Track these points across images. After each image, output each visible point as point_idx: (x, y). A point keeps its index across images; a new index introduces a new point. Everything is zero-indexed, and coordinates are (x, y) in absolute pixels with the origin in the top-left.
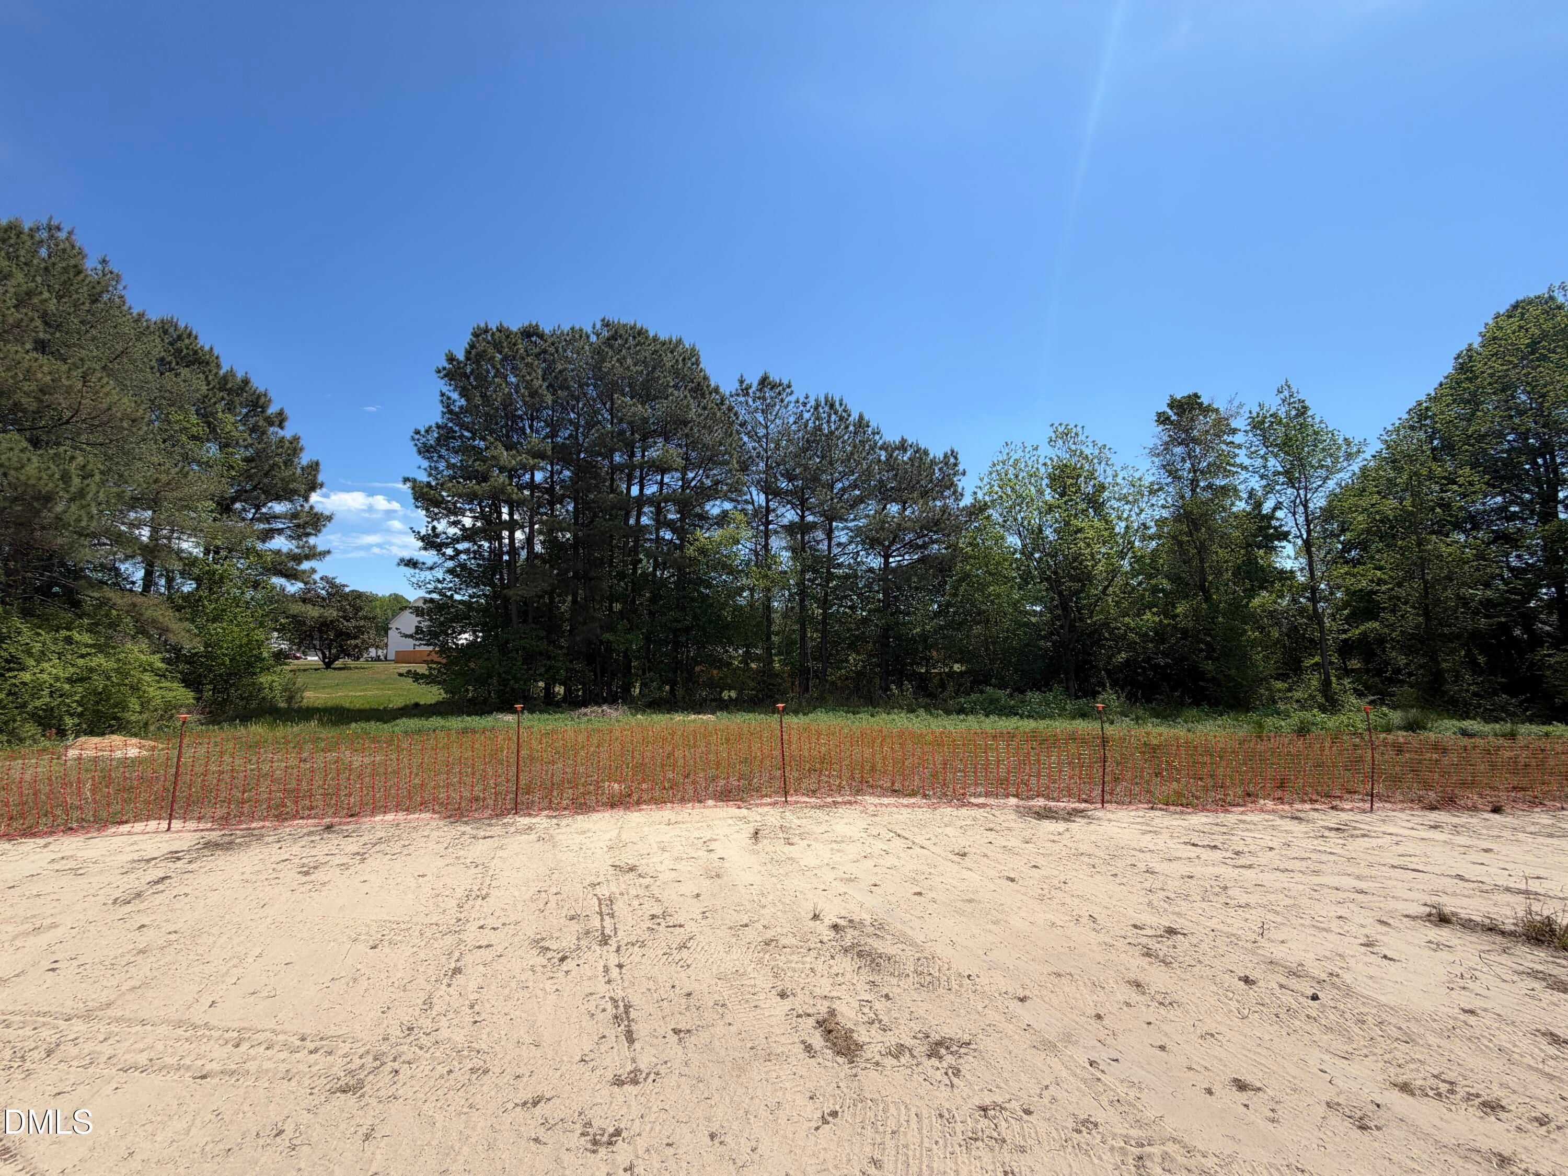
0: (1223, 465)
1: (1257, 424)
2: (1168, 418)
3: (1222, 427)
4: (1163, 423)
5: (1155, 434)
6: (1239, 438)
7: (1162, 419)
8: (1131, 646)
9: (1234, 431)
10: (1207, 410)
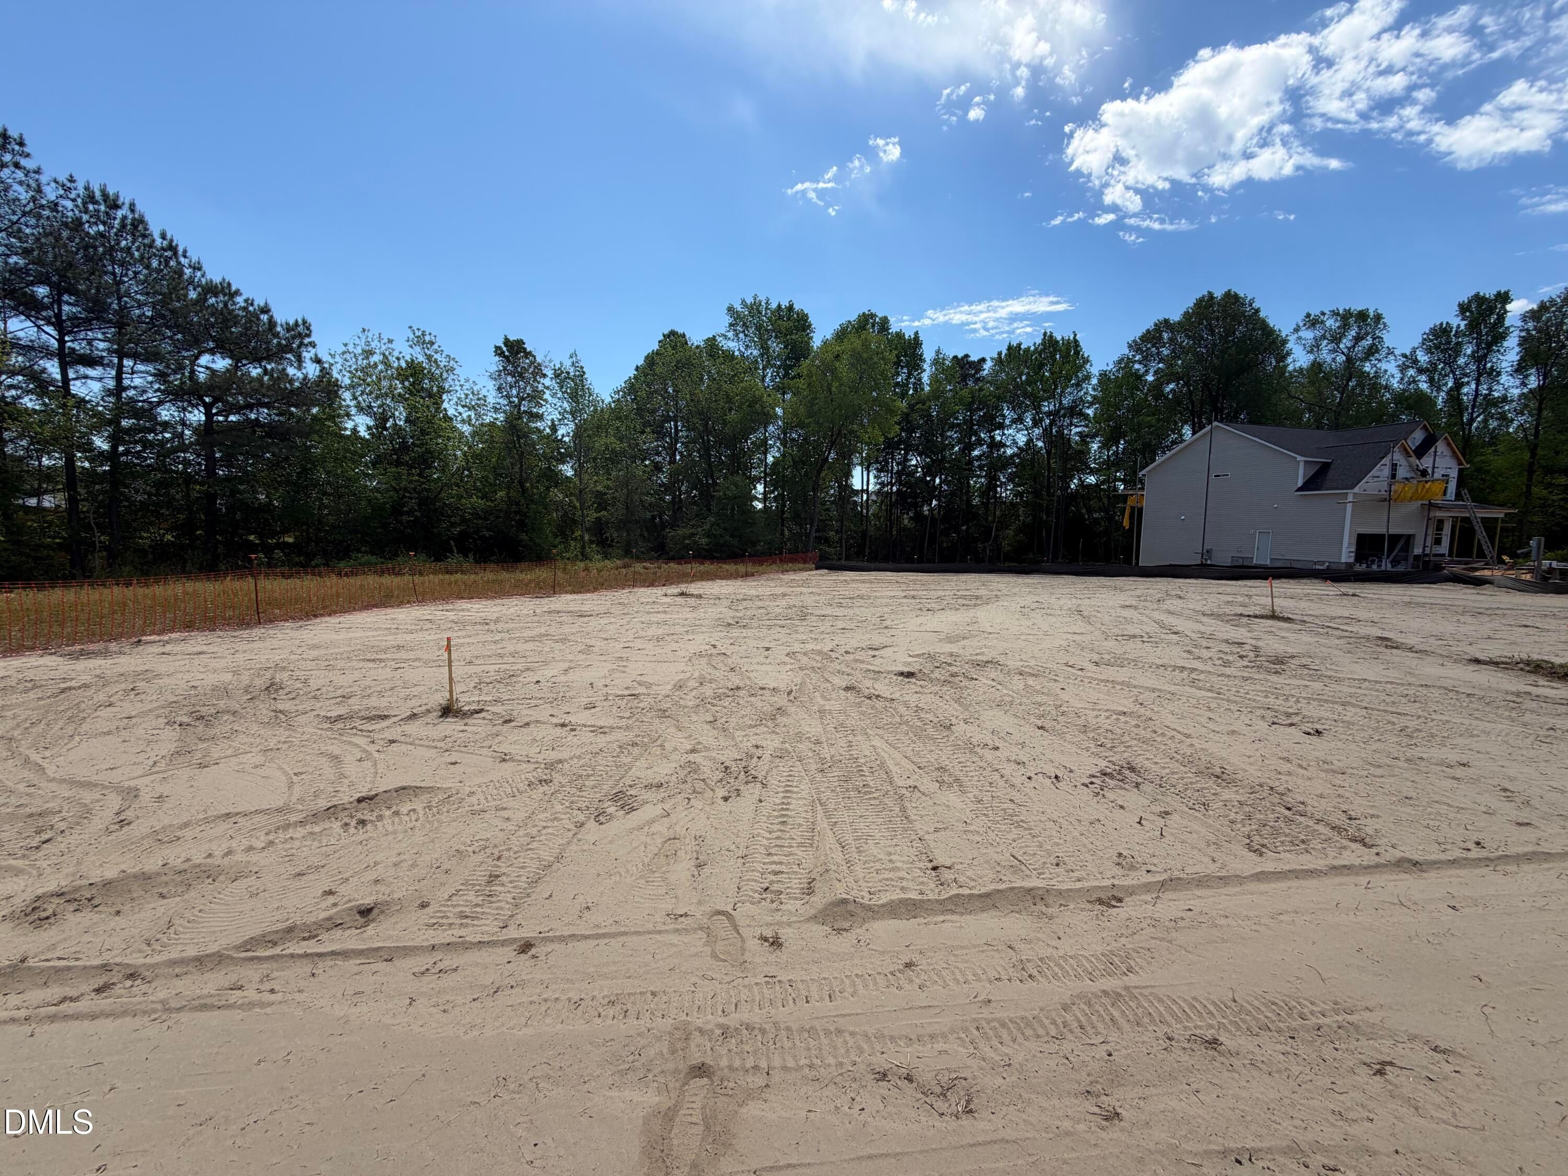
0: (536, 397)
1: (557, 374)
2: (503, 352)
3: (538, 372)
4: (500, 355)
5: (494, 363)
6: (547, 382)
7: (498, 351)
8: (464, 520)
9: (545, 376)
10: (528, 354)
